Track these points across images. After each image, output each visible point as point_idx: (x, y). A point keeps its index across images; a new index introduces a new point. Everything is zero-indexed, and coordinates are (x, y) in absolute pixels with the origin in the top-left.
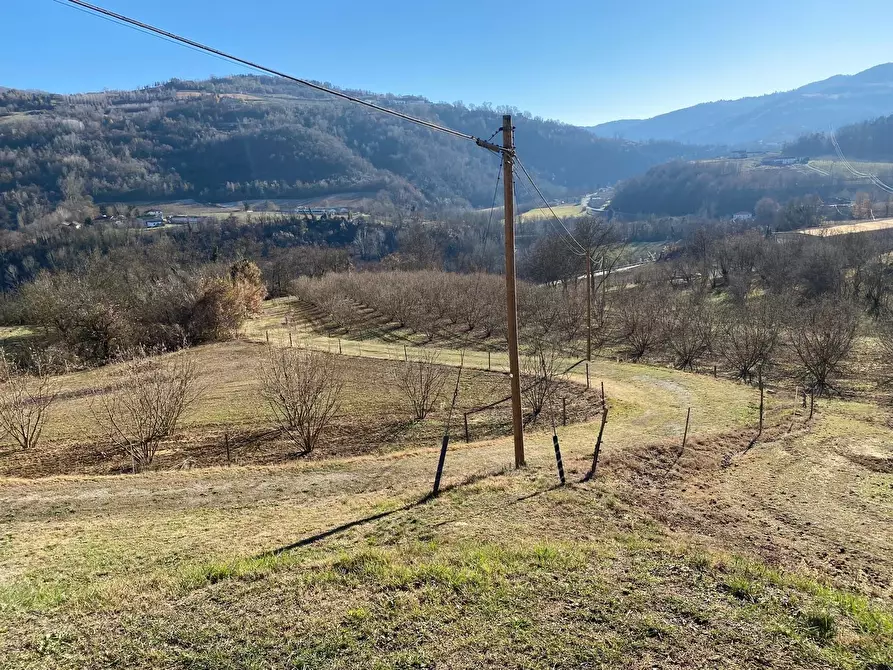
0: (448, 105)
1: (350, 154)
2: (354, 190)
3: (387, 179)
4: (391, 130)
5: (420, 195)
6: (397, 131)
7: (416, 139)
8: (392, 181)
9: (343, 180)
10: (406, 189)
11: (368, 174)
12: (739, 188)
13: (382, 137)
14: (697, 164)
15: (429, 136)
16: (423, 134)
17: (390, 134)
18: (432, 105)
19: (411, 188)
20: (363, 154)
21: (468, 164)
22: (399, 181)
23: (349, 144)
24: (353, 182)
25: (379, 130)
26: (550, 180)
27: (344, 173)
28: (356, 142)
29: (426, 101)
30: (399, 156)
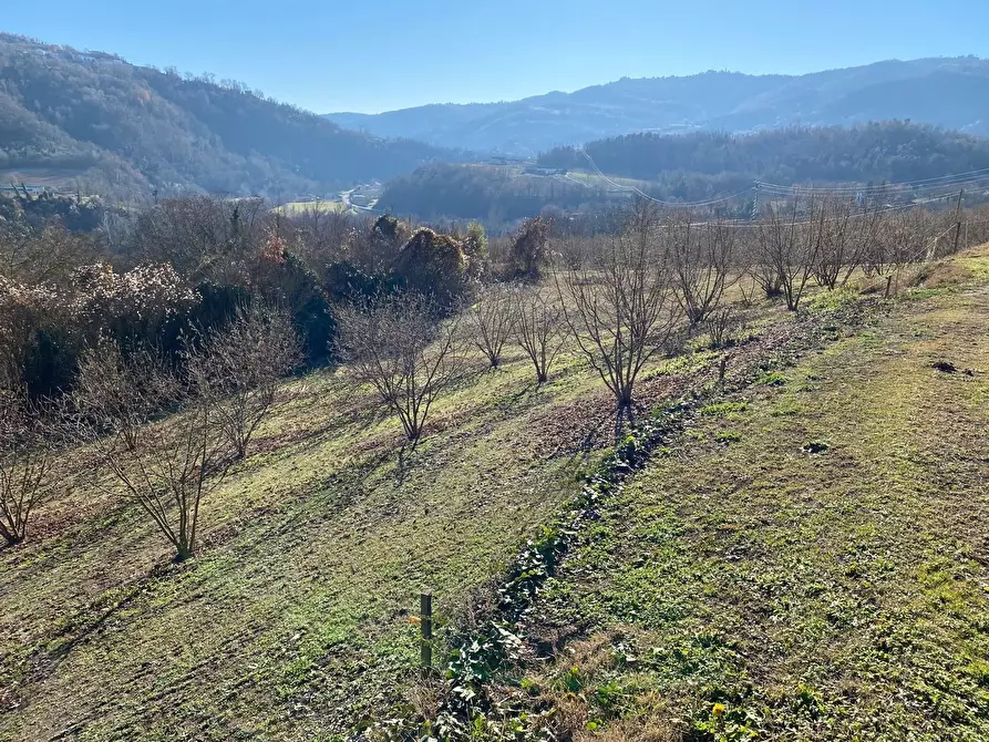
0: (157, 72)
1: (32, 117)
2: (47, 164)
3: (94, 154)
4: (89, 94)
5: (141, 176)
6: (96, 95)
7: (124, 108)
8: (101, 158)
9: (31, 152)
10: (123, 168)
11: (64, 147)
12: (516, 194)
13: (74, 101)
14: (467, 168)
15: (139, 105)
16: (133, 103)
17: (86, 98)
18: (136, 68)
19: (128, 167)
20: (52, 120)
21: (193, 144)
22: (111, 157)
23: (28, 105)
24: (45, 155)
25: (71, 91)
26: (294, 170)
27: (29, 143)
28: (37, 104)
29: (124, 62)
30: (104, 126)
